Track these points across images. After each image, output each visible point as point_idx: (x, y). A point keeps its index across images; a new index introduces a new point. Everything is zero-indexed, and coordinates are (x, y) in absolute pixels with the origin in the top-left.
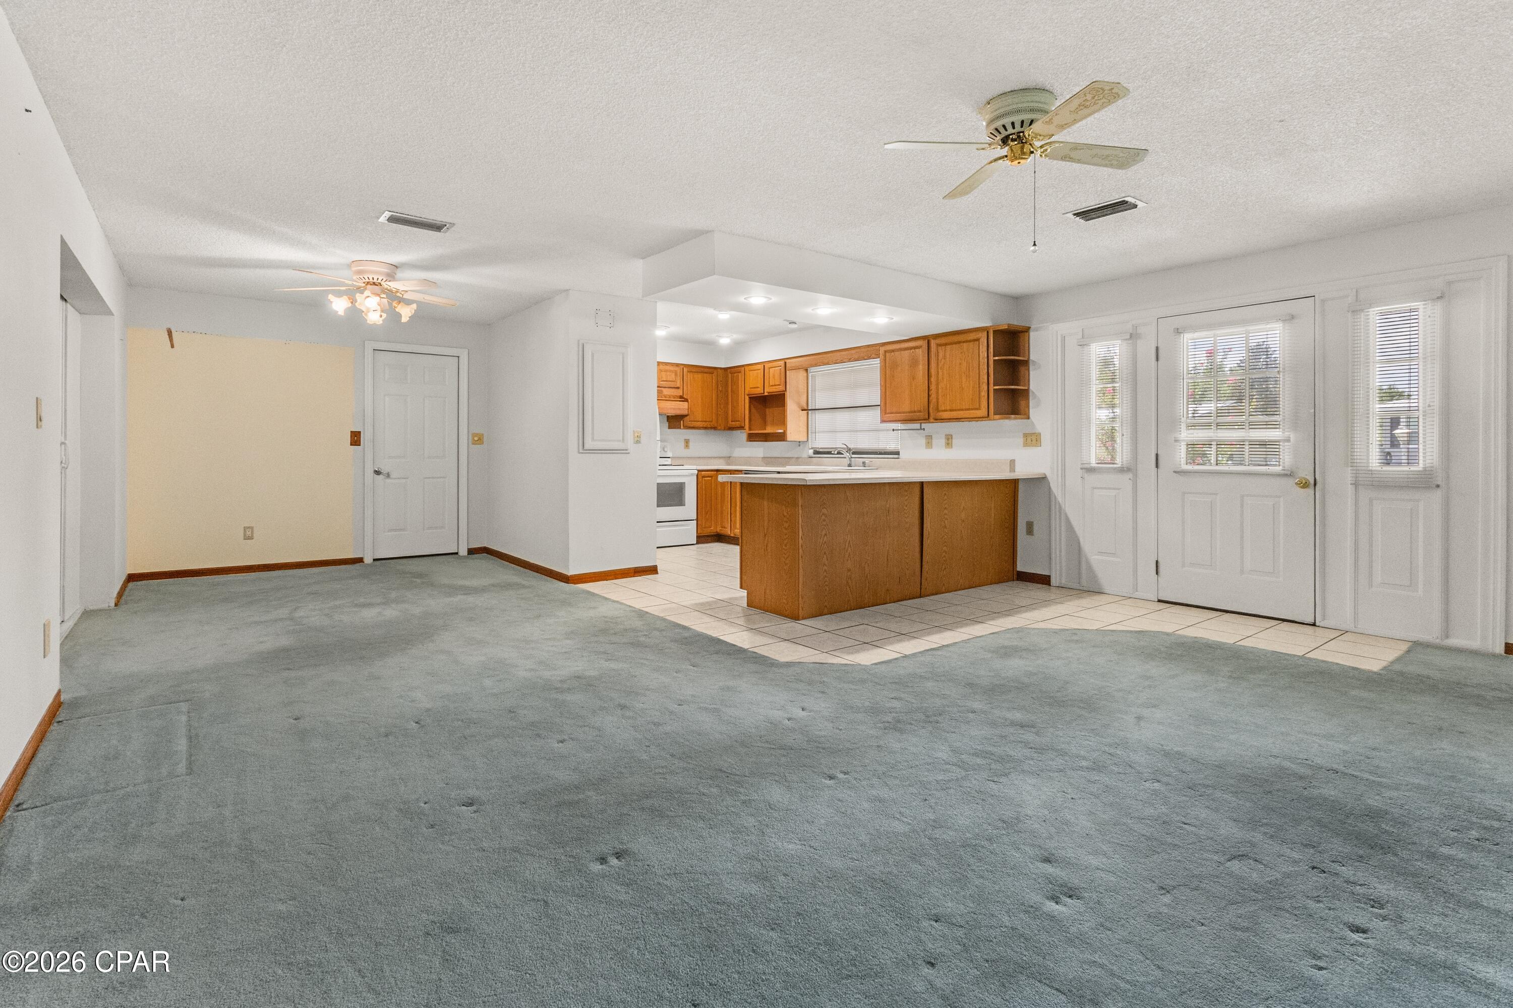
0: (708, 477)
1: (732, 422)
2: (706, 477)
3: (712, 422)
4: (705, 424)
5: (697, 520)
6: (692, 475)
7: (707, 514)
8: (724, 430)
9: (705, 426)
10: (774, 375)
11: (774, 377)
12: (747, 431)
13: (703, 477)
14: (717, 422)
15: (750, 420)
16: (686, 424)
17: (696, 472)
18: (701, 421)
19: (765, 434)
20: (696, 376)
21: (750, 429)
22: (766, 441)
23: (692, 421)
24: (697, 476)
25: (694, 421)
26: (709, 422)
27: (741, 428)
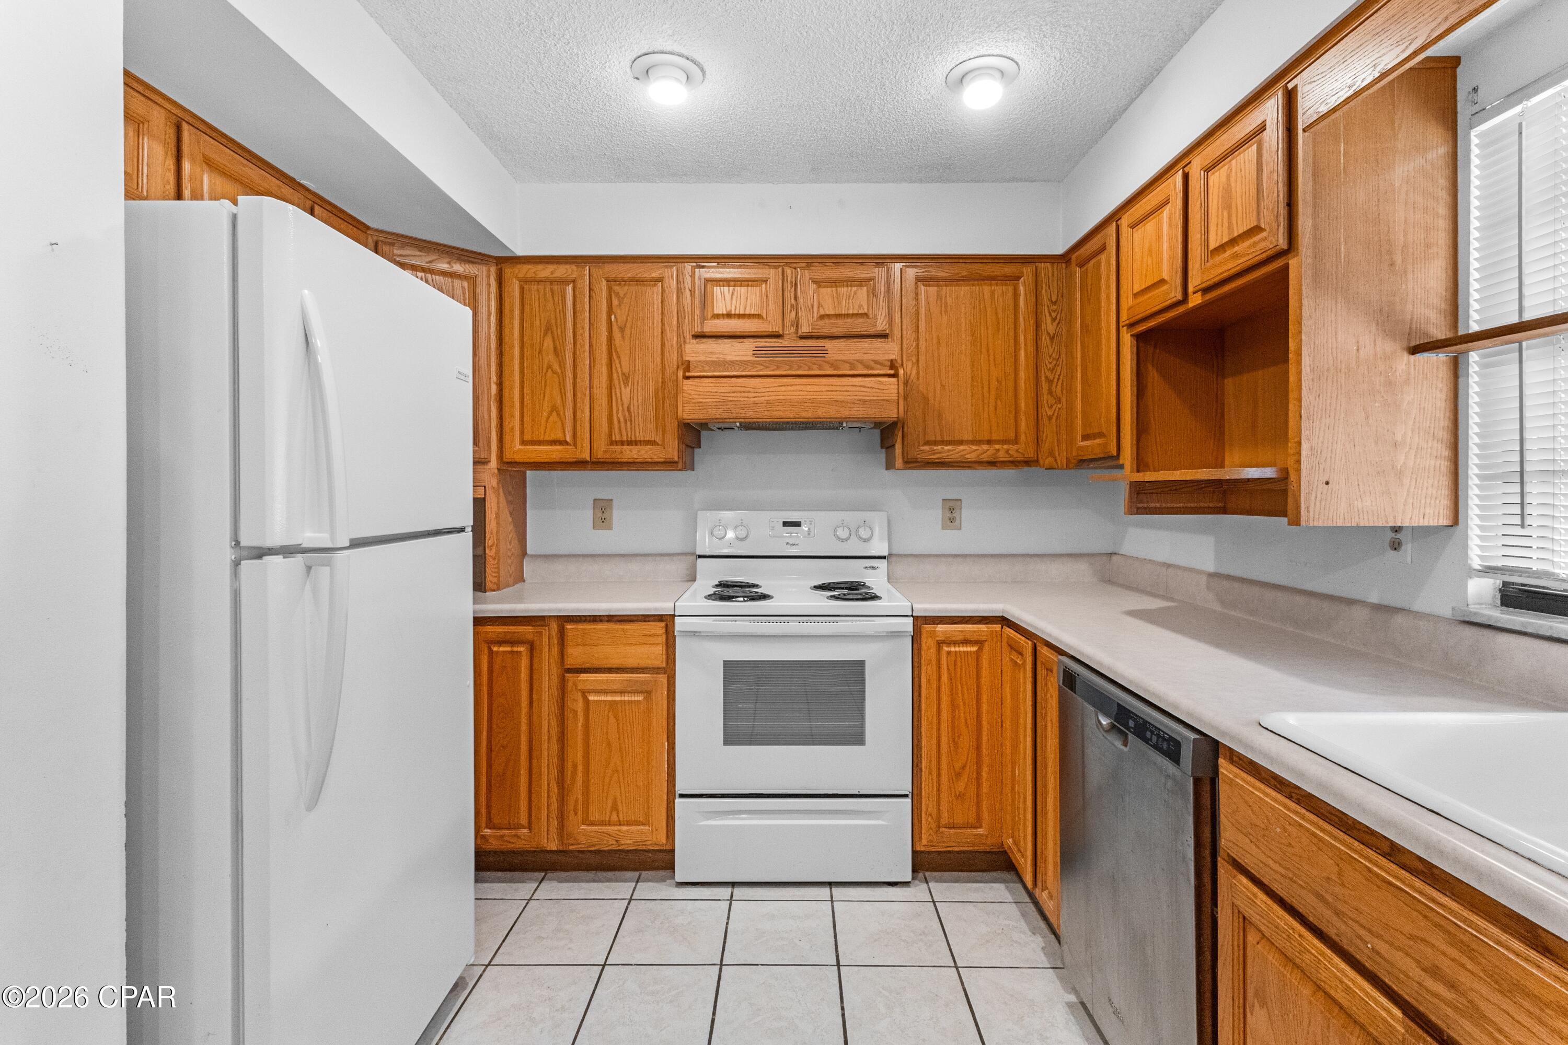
0: (966, 642)
1: (1085, 437)
2: (955, 643)
3: (1016, 441)
4: (985, 452)
5: (916, 796)
6: (894, 635)
7: (958, 775)
8: (1068, 467)
9: (985, 457)
10: (1227, 193)
11: (1227, 204)
12: (1129, 474)
13: (940, 644)
14: (1038, 441)
15: (1141, 429)
16: (913, 453)
17: (907, 625)
18: (973, 442)
19: (1220, 482)
20: (950, 292)
21: (1141, 465)
22: (1224, 511)
23: (936, 443)
24: (916, 639)
25: (944, 442)
26: (1005, 442)
27: (1111, 461)
